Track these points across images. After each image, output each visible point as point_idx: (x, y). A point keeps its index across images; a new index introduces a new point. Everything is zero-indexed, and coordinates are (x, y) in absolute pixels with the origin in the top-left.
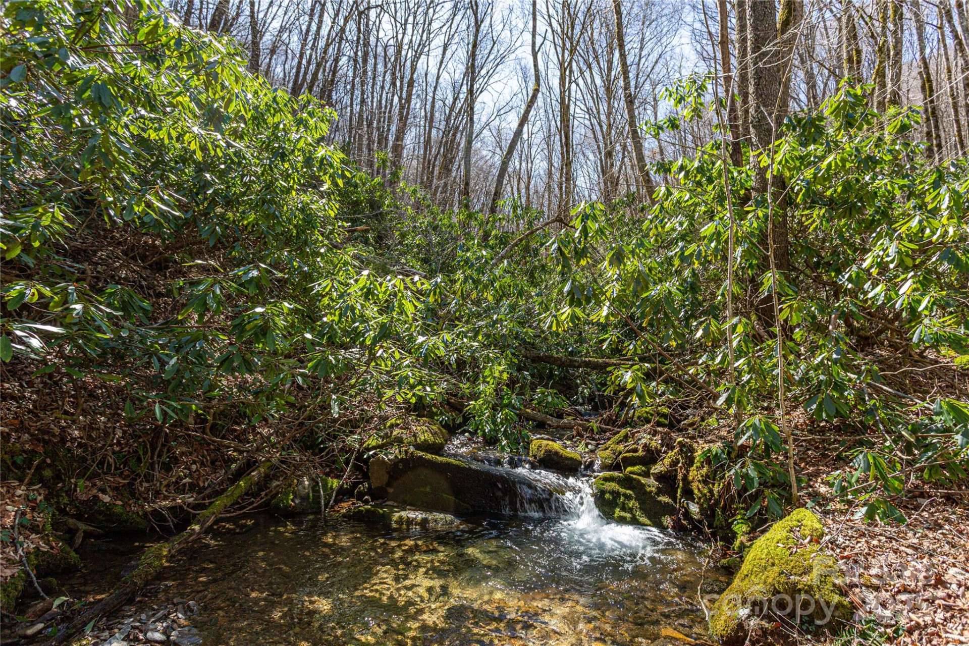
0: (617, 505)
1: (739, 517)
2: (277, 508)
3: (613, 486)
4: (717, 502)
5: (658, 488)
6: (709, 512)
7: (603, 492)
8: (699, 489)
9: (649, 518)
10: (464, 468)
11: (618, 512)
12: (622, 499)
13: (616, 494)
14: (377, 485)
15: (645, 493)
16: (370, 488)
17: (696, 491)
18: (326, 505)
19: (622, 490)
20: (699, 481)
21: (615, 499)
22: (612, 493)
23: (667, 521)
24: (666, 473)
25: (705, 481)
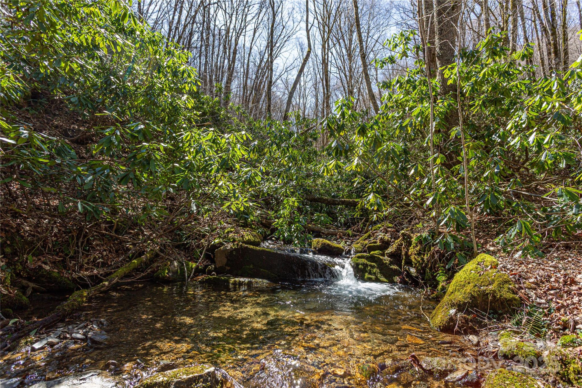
0: (366, 272)
1: (440, 271)
2: (158, 278)
3: (364, 261)
4: (426, 265)
5: (390, 261)
6: (422, 271)
7: (358, 265)
8: (415, 259)
9: (386, 277)
10: (273, 253)
11: (367, 275)
12: (369, 268)
13: (365, 265)
14: (220, 265)
15: (383, 264)
16: (215, 268)
17: (413, 260)
18: (188, 277)
19: (369, 263)
20: (415, 254)
21: (365, 268)
22: (363, 264)
23: (397, 279)
24: (395, 252)
25: (419, 254)
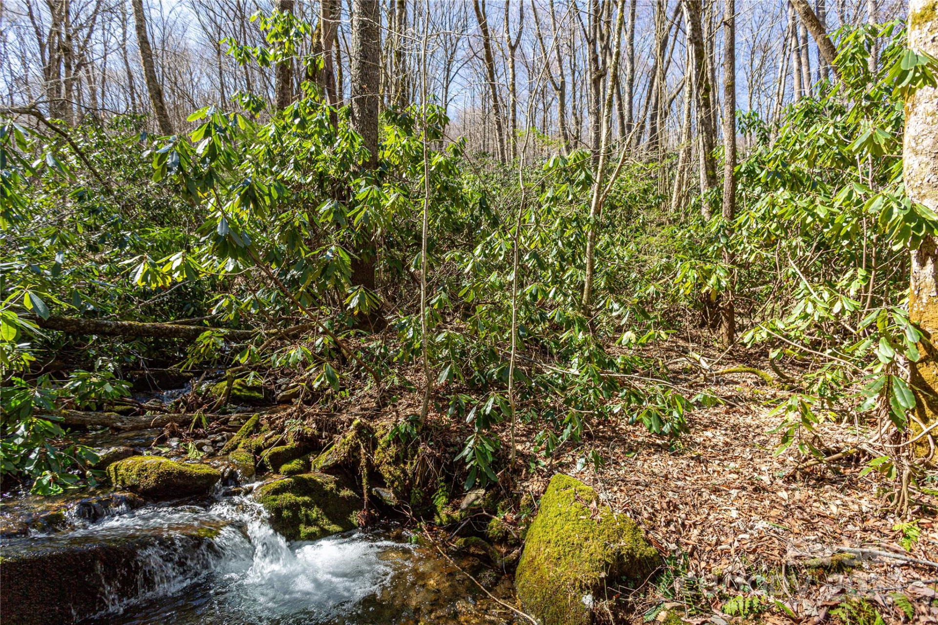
0: (300, 522)
1: (441, 490)
3: (288, 497)
4: (412, 481)
5: (336, 482)
6: (404, 494)
7: (278, 511)
8: (390, 472)
9: (336, 522)
11: (304, 530)
12: (303, 509)
13: (294, 507)
15: (326, 493)
17: (387, 475)
19: (300, 499)
20: (389, 464)
21: (295, 515)
22: (291, 506)
23: (356, 517)
24: (343, 462)
25: (397, 461)
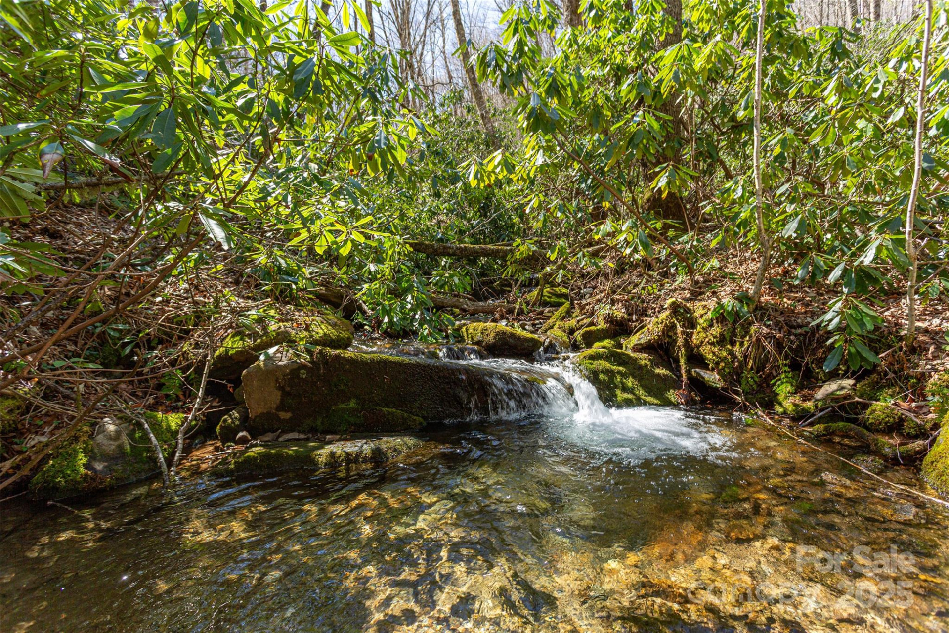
0: (616, 387)
1: (783, 376)
3: (603, 364)
4: (743, 364)
5: (650, 360)
6: (734, 376)
7: (595, 373)
8: (714, 353)
10: (409, 364)
11: (621, 395)
12: (619, 378)
13: (610, 373)
14: (260, 411)
15: (640, 367)
16: (245, 418)
17: (710, 356)
18: (169, 462)
19: (615, 368)
20: (712, 344)
21: (611, 380)
22: (606, 372)
23: (675, 396)
24: (656, 341)
25: (721, 341)
